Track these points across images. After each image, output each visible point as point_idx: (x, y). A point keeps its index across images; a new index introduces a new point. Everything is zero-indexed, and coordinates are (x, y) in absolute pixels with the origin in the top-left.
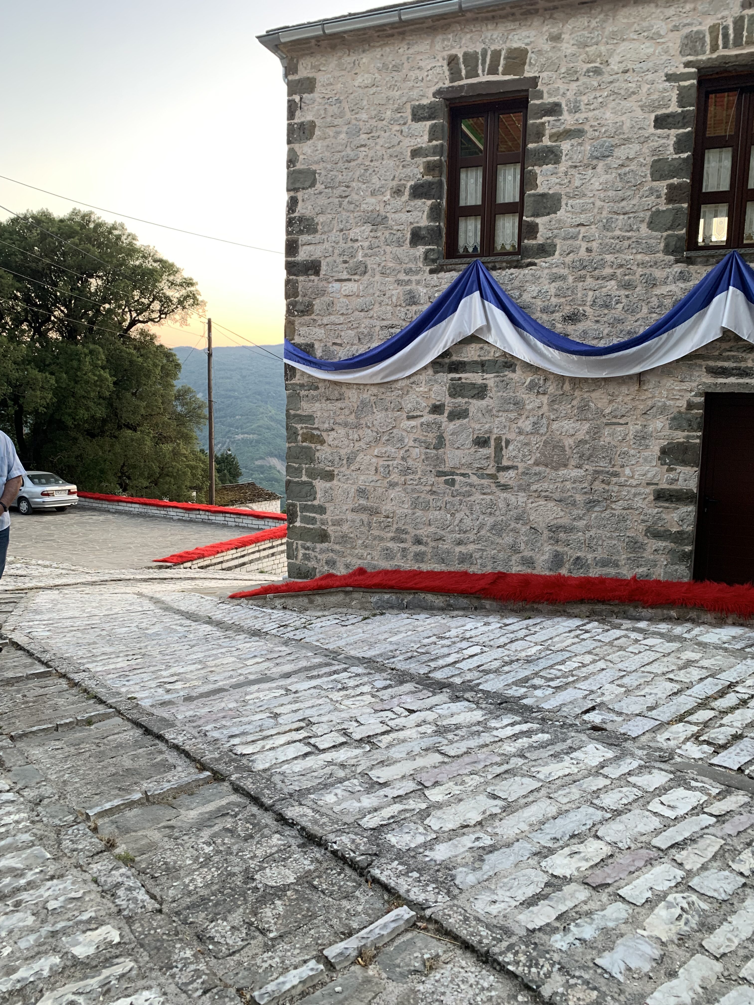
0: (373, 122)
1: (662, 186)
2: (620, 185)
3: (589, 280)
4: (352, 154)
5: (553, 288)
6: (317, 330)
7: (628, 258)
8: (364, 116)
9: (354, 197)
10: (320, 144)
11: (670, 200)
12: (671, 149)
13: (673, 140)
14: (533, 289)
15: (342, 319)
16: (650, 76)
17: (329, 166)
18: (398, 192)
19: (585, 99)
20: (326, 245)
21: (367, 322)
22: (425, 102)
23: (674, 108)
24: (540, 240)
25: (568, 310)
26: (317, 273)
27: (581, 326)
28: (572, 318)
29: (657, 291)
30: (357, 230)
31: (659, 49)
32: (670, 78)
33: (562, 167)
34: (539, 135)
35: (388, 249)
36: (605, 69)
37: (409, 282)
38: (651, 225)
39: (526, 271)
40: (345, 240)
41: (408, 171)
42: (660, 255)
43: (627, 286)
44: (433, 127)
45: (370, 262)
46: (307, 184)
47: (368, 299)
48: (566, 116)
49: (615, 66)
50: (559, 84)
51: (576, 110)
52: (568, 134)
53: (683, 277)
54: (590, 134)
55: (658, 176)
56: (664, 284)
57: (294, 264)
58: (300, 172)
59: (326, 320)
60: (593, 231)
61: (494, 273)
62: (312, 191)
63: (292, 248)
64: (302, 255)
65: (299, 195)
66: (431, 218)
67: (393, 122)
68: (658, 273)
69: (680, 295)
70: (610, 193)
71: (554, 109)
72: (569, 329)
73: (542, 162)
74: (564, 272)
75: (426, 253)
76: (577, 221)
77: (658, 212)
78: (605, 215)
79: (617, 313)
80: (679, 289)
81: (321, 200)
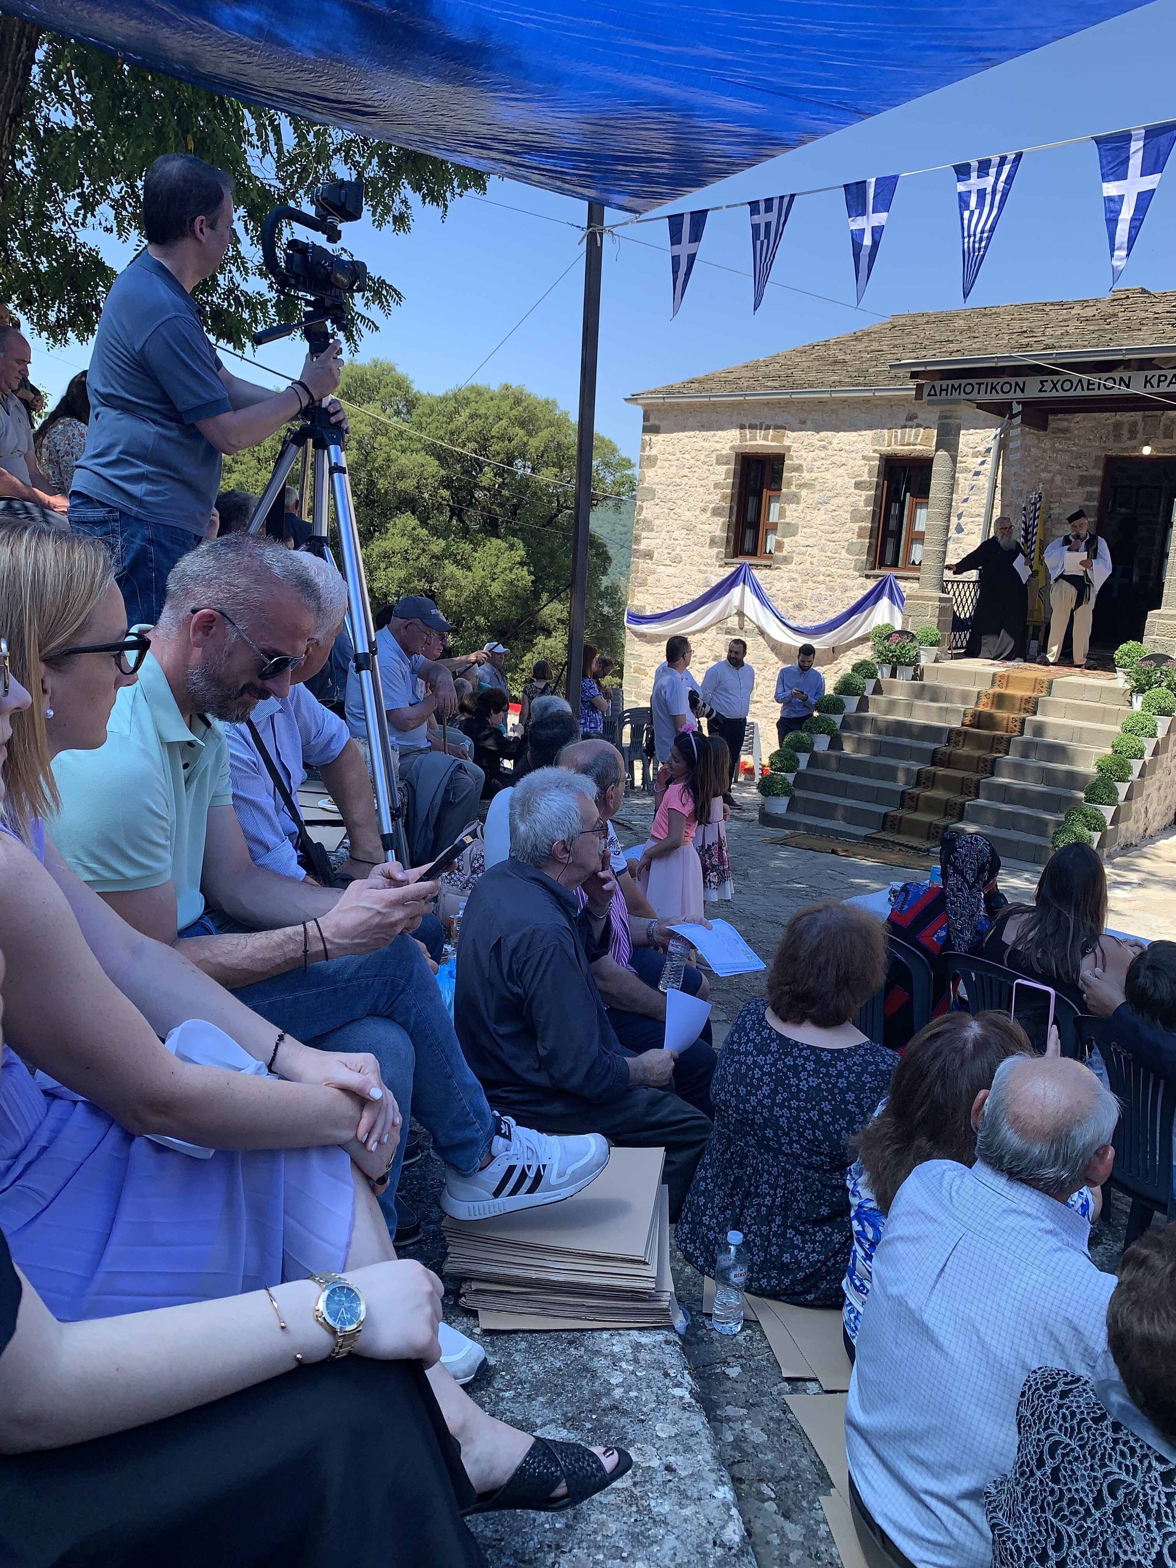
0: (692, 461)
1: (856, 526)
2: (832, 522)
3: (810, 583)
4: (678, 481)
5: (788, 585)
6: (647, 596)
7: (834, 570)
8: (687, 456)
9: (677, 510)
10: (660, 471)
11: (859, 536)
12: (862, 503)
13: (864, 498)
14: (778, 585)
15: (664, 591)
16: (854, 455)
17: (664, 487)
18: (704, 510)
19: (817, 464)
20: (658, 541)
21: (679, 595)
22: (724, 452)
23: (866, 478)
24: (784, 553)
25: (796, 601)
26: (651, 559)
27: (803, 613)
29: (848, 594)
30: (677, 532)
31: (860, 438)
32: (864, 458)
33: (801, 507)
34: (789, 484)
35: (696, 548)
36: (829, 446)
37: (705, 572)
38: (848, 551)
39: (775, 572)
40: (670, 538)
41: (710, 497)
42: (851, 572)
43: (831, 589)
44: (728, 470)
45: (683, 555)
46: (650, 497)
47: (683, 580)
48: (805, 474)
49: (835, 446)
50: (803, 453)
51: (811, 471)
52: (804, 485)
53: (862, 586)
54: (818, 487)
55: (854, 519)
56: (852, 590)
57: (637, 551)
58: (646, 488)
59: (655, 590)
60: (815, 551)
61: (755, 572)
62: (652, 502)
63: (637, 539)
64: (643, 546)
65: (644, 504)
66: (722, 530)
67: (704, 463)
68: (849, 583)
69: (860, 598)
70: (826, 527)
71: (798, 468)
72: (796, 613)
73: (790, 502)
74: (797, 576)
75: (718, 553)
76: (806, 543)
77: (852, 543)
78: (823, 541)
79: (824, 606)
80: (860, 594)
81: (657, 509)
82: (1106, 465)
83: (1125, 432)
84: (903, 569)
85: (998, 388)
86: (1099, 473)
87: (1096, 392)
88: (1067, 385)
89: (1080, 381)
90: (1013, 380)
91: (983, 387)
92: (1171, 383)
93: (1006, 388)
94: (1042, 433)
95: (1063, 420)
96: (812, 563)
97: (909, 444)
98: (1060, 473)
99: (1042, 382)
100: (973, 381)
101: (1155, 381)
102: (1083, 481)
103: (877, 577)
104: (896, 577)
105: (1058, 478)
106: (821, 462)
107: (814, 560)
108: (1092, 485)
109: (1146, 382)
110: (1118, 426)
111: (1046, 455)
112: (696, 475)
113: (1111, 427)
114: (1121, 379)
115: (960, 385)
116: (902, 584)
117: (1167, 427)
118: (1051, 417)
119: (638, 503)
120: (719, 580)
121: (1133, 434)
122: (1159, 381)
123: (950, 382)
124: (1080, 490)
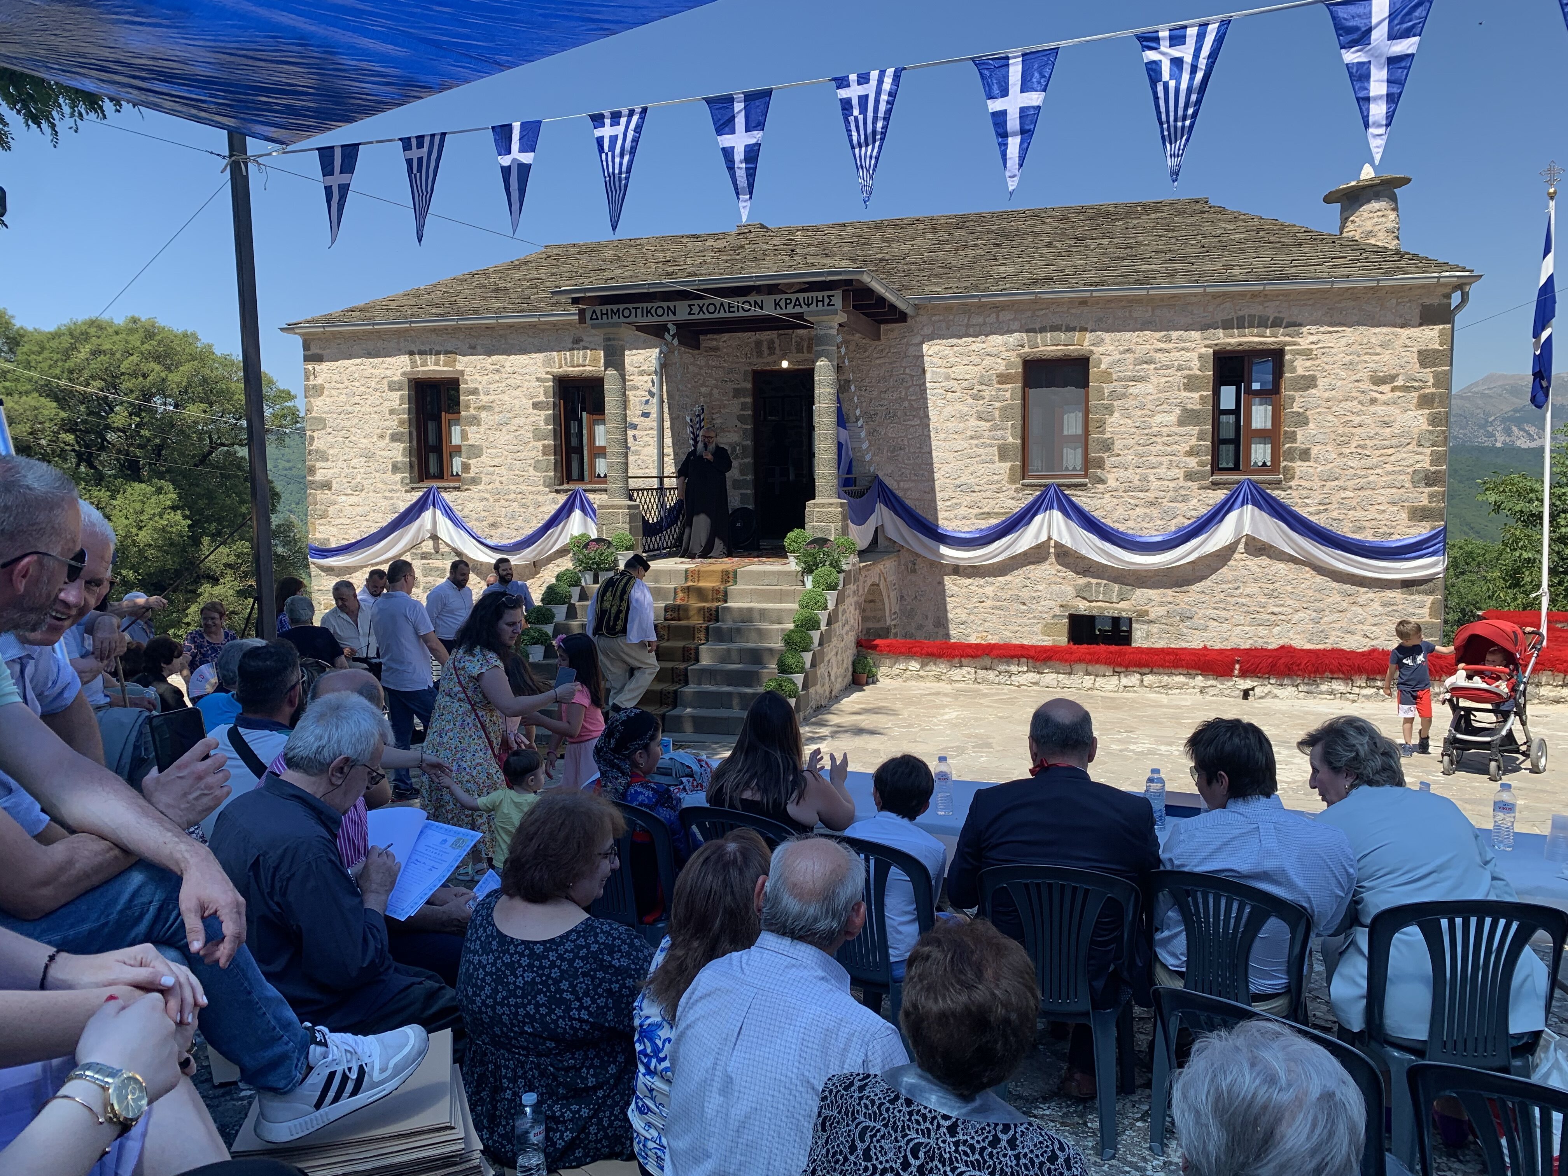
0: (363, 389)
1: (539, 445)
2: (515, 442)
3: (502, 501)
4: (350, 409)
5: (480, 505)
6: (330, 529)
7: (524, 487)
8: (357, 384)
9: (352, 438)
10: (328, 400)
11: (544, 454)
12: (542, 423)
13: (543, 418)
14: (470, 506)
15: (348, 521)
16: (527, 377)
17: (335, 416)
18: (382, 437)
19: (493, 387)
20: (335, 470)
22: (395, 378)
23: (542, 398)
24: (472, 474)
25: (491, 520)
26: (330, 489)
27: (499, 531)
28: (493, 525)
29: (541, 510)
30: (355, 461)
31: (531, 361)
32: (538, 379)
33: (482, 429)
34: (468, 407)
35: (377, 475)
36: (502, 370)
37: (391, 498)
38: (536, 468)
39: (465, 494)
40: (348, 467)
41: (387, 423)
42: (541, 488)
43: (524, 506)
44: (402, 396)
45: (365, 482)
46: (320, 427)
47: (367, 508)
48: (482, 397)
49: (508, 369)
50: (477, 376)
51: (487, 393)
52: (483, 408)
53: (554, 501)
54: (497, 409)
55: (537, 438)
56: (544, 505)
57: (313, 482)
58: (315, 418)
59: (338, 521)
60: (503, 470)
61: (444, 495)
62: (323, 432)
63: (312, 471)
64: (319, 476)
65: (315, 434)
66: (404, 455)
67: (376, 390)
68: (541, 499)
69: (553, 512)
70: (511, 447)
71: (475, 392)
72: (493, 532)
73: (471, 424)
74: (488, 496)
75: (403, 479)
76: (493, 463)
77: (538, 461)
78: (509, 461)
79: (519, 522)
80: (552, 509)
81: (330, 439)
82: (753, 378)
83: (765, 348)
84: (590, 482)
85: (653, 311)
86: (749, 386)
87: (736, 314)
88: (711, 309)
89: (722, 304)
90: (665, 305)
91: (639, 311)
92: (795, 305)
93: (660, 312)
94: (696, 352)
95: (712, 340)
96: (501, 482)
97: (578, 366)
98: (717, 387)
99: (690, 306)
100: (630, 306)
101: (782, 304)
102: (737, 393)
103: (566, 491)
104: (585, 490)
105: (715, 391)
106: (496, 385)
107: (503, 479)
108: (744, 397)
109: (776, 305)
110: (758, 344)
111: (703, 372)
112: (369, 402)
113: (753, 345)
114: (755, 302)
115: (618, 310)
116: (591, 496)
117: (798, 344)
118: (702, 337)
119: (308, 433)
120: (408, 505)
121: (771, 349)
122: (786, 304)
123: (609, 307)
124: (736, 401)
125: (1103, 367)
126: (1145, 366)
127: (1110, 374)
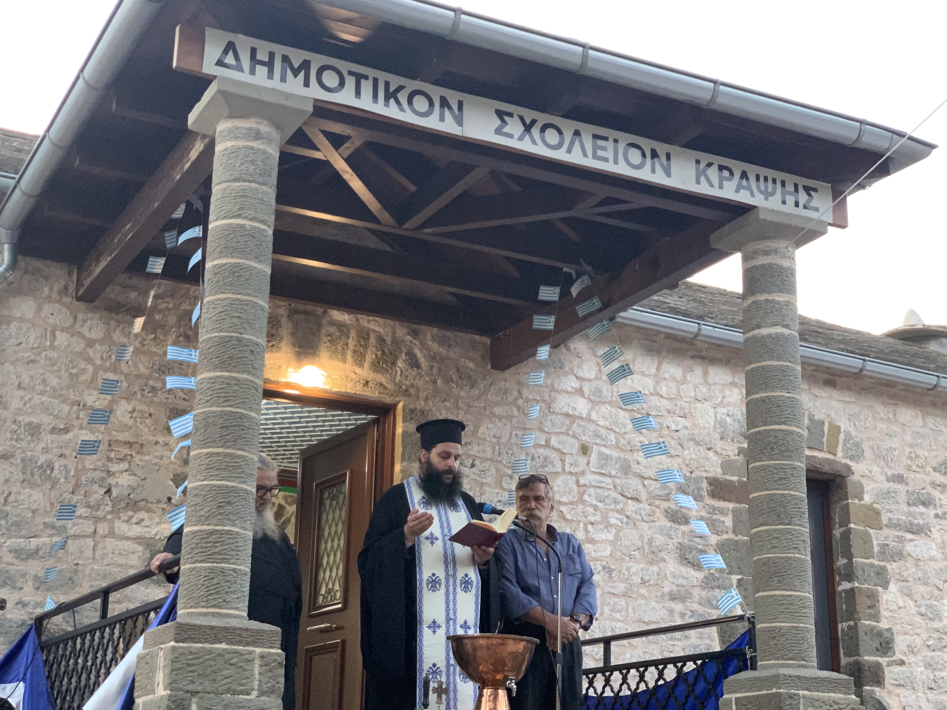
92: (741, 187)
100: (344, 66)
101: (713, 175)
109: (699, 173)
122: (721, 179)
123: (280, 50)
125: (867, 499)
126: (922, 509)
127: (878, 513)
